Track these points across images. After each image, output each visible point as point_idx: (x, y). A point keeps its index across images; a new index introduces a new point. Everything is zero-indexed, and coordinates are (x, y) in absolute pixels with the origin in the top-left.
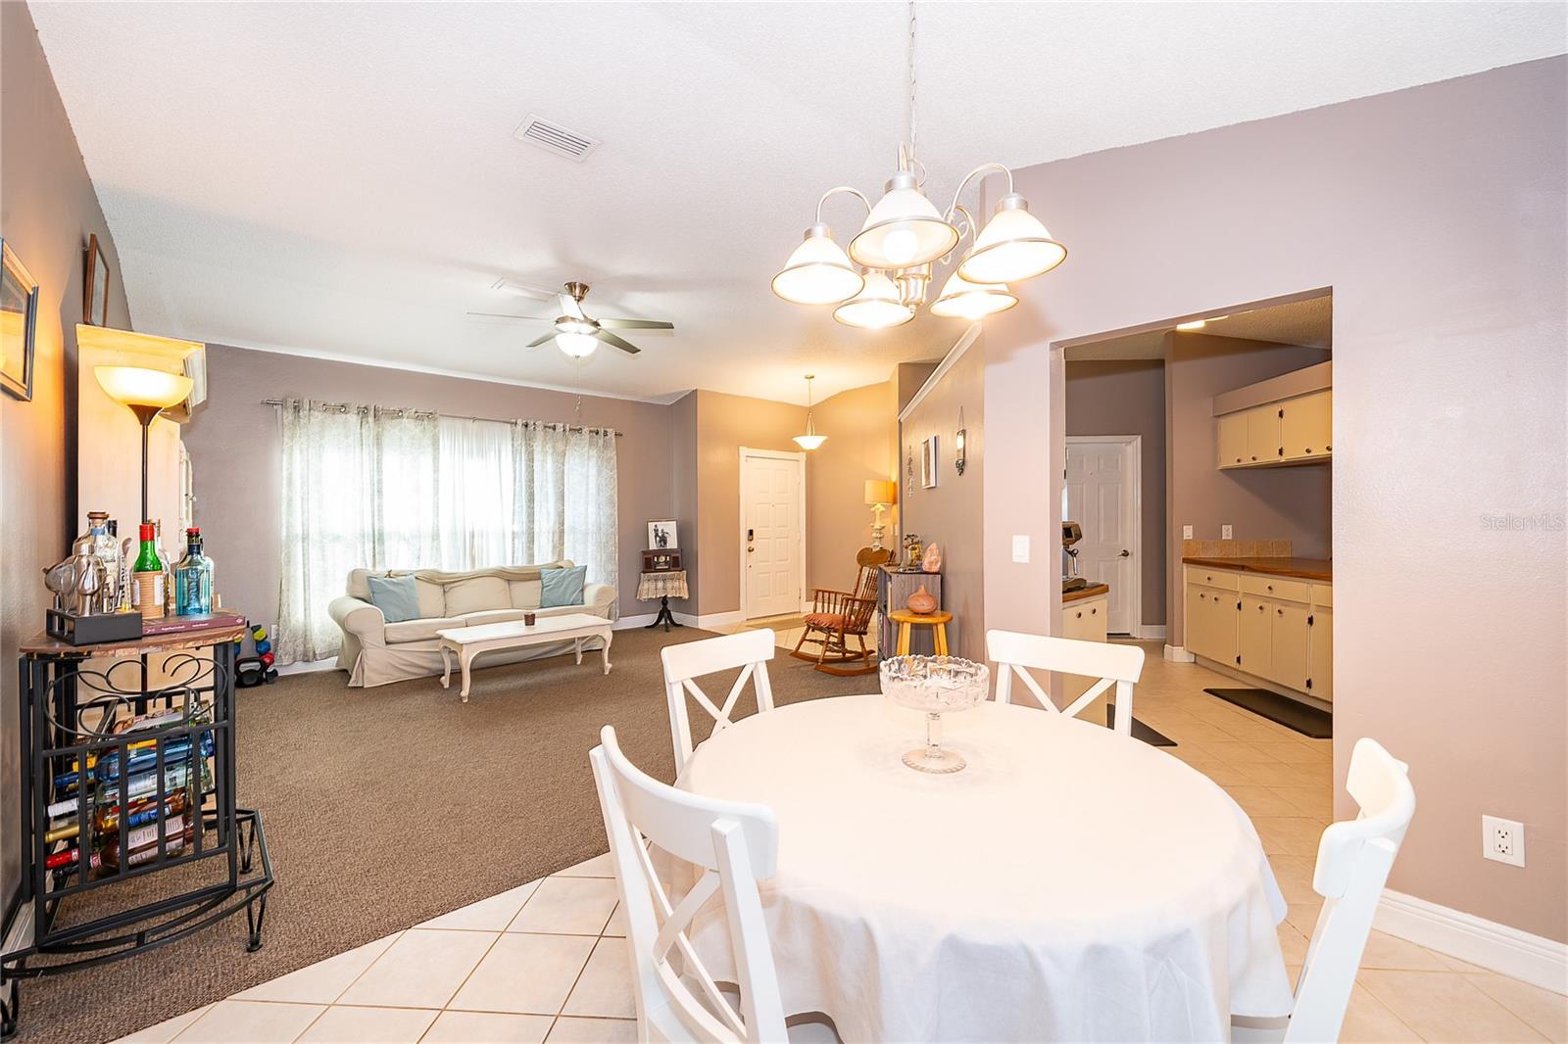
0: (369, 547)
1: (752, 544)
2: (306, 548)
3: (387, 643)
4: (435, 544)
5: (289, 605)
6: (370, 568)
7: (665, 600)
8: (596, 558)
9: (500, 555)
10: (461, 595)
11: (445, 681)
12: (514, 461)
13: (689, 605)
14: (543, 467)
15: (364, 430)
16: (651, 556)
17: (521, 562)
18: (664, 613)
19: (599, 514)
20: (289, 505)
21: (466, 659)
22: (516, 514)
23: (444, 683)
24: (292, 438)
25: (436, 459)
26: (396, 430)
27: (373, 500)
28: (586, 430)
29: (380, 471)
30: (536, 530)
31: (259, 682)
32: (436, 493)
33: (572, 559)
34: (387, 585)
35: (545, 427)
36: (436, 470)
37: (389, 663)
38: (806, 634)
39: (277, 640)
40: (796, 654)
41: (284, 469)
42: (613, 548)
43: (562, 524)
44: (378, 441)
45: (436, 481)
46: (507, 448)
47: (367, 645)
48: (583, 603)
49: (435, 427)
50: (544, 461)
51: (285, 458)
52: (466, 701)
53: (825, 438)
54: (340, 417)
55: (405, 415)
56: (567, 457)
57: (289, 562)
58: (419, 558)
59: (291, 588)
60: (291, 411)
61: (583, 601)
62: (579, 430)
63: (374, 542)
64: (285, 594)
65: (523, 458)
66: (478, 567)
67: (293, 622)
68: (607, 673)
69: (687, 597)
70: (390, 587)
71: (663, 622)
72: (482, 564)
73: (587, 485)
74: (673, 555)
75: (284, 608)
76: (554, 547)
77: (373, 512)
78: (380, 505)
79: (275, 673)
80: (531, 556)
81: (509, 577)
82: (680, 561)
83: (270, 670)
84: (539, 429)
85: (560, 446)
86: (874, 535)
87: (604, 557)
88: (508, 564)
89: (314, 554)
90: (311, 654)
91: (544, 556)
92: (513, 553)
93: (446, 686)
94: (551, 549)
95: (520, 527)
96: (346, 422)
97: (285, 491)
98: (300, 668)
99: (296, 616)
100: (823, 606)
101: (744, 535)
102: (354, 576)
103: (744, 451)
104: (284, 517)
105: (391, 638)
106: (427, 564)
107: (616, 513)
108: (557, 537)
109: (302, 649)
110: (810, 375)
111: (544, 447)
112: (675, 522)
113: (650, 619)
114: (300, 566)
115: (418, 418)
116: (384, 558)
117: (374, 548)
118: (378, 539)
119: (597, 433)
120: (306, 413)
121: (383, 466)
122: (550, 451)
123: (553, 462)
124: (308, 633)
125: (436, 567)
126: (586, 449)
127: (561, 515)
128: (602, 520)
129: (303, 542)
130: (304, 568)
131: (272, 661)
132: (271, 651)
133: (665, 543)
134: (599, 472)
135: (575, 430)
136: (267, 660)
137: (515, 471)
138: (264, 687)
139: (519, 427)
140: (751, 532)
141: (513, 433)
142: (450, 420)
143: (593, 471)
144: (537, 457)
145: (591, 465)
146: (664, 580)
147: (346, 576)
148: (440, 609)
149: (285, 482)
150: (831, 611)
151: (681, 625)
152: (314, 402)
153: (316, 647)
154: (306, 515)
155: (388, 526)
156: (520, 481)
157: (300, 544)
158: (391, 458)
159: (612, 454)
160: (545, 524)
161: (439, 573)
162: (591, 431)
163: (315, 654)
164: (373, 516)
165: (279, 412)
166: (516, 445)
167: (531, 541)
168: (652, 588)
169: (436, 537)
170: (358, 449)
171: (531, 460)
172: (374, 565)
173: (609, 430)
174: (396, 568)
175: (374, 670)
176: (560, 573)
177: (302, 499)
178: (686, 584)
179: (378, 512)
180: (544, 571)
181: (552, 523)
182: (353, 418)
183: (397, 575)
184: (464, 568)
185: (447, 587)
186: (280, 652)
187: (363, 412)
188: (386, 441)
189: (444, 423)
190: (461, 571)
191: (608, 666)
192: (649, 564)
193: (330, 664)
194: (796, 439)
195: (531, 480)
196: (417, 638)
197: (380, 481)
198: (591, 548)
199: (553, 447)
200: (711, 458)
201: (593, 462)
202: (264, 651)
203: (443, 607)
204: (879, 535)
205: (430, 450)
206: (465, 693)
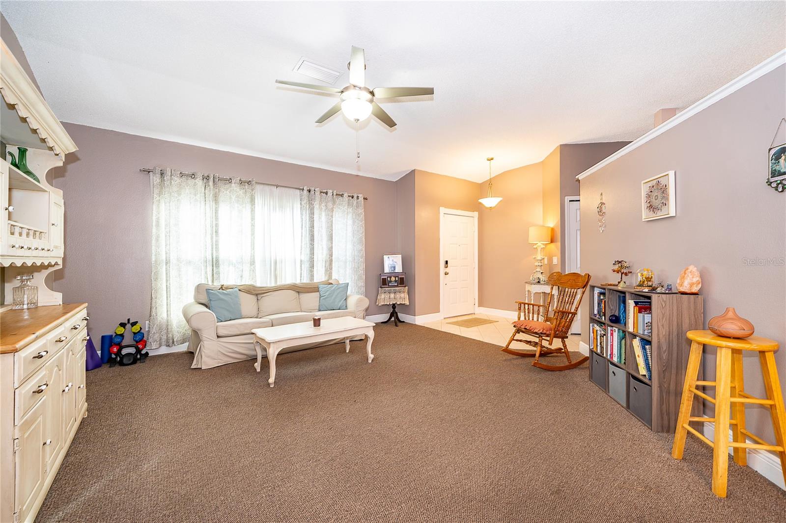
0: (209, 269)
1: (447, 270)
2: (168, 268)
3: (218, 337)
4: (252, 267)
5: (156, 308)
6: (210, 283)
7: (394, 306)
8: (352, 278)
9: (292, 276)
10: (268, 301)
11: (258, 366)
12: (302, 214)
13: (409, 309)
14: (320, 218)
15: (206, 191)
16: (386, 277)
17: (306, 280)
18: (394, 314)
19: (354, 249)
20: (157, 240)
21: (273, 353)
22: (303, 249)
23: (256, 368)
24: (160, 194)
25: (253, 210)
26: (228, 192)
27: (212, 238)
28: (346, 195)
29: (217, 219)
30: (315, 259)
31: (135, 362)
32: (253, 234)
33: (337, 278)
34: (219, 294)
35: (321, 192)
36: (253, 219)
37: (220, 351)
38: (514, 336)
39: (149, 331)
40: (507, 350)
41: (154, 215)
42: (362, 272)
43: (331, 255)
44: (216, 199)
45: (253, 225)
46: (297, 206)
47: (204, 339)
48: (346, 308)
49: (252, 190)
50: (320, 214)
51: (154, 207)
52: (272, 386)
53: (499, 199)
54: (191, 181)
55: (233, 181)
56: (334, 213)
57: (157, 279)
58: (242, 277)
59: (158, 296)
60: (159, 176)
61: (346, 306)
62: (342, 195)
63: (213, 266)
64: (154, 301)
65: (307, 213)
66: (279, 283)
67: (159, 319)
68: (370, 361)
69: (408, 304)
70: (222, 297)
71: (393, 319)
72: (282, 281)
73: (347, 230)
74: (399, 277)
75: (154, 310)
76: (326, 270)
77: (212, 246)
78: (217, 241)
79: (147, 354)
80: (312, 276)
81: (299, 290)
82: (403, 281)
83: (143, 352)
84: (318, 193)
85: (330, 205)
86: (537, 264)
87: (356, 278)
88: (298, 282)
89: (173, 273)
90: (171, 341)
91: (320, 276)
92: (301, 274)
93: (258, 370)
94: (324, 272)
95: (305, 257)
96: (195, 184)
97: (154, 230)
98: (164, 350)
99: (161, 314)
100: (525, 315)
101: (442, 264)
102: (199, 288)
103: (443, 210)
104: (153, 248)
105: (220, 333)
106: (247, 281)
107: (364, 249)
108: (328, 264)
109: (165, 337)
110: (490, 158)
111: (320, 205)
112: (400, 256)
113: (384, 317)
114: (164, 280)
115: (241, 182)
116: (219, 276)
117: (213, 270)
118: (216, 263)
119: (353, 197)
120: (169, 177)
121: (219, 215)
122: (324, 208)
123: (326, 215)
124: (169, 327)
125: (252, 283)
126: (346, 207)
127: (330, 249)
128: (356, 253)
129: (166, 265)
130: (167, 282)
131: (145, 346)
132: (145, 339)
133: (395, 269)
134: (354, 222)
135: (339, 195)
136: (140, 346)
137: (302, 221)
138: (139, 365)
139: (305, 192)
140: (447, 262)
141: (301, 196)
142: (262, 186)
143: (350, 222)
144: (316, 211)
145: (348, 218)
146: (395, 293)
147: (194, 288)
148: (255, 313)
149: (154, 224)
150: (531, 319)
151: (404, 322)
152: (174, 170)
153: (175, 336)
154: (168, 247)
155: (222, 256)
156: (305, 227)
157: (164, 266)
158: (224, 209)
159: (361, 211)
160: (320, 255)
161: (254, 286)
162: (349, 196)
163: (173, 342)
164: (212, 248)
165: (151, 177)
166: (303, 203)
167: (312, 266)
168: (386, 298)
169: (253, 263)
170: (203, 203)
171: (312, 214)
172: (213, 281)
173: (360, 196)
174: (226, 283)
175: (208, 357)
176: (332, 287)
177: (166, 236)
178: (407, 295)
179: (215, 246)
180: (321, 286)
181: (325, 255)
182: (199, 182)
183: (227, 288)
184: (271, 284)
185: (259, 297)
186: (150, 340)
187: (206, 178)
188: (221, 198)
189: (259, 188)
190: (269, 285)
191: (371, 356)
192: (385, 282)
193: (183, 348)
194: (480, 201)
195: (312, 227)
196: (239, 333)
197: (217, 225)
198: (349, 271)
199: (326, 206)
200: (422, 215)
201: (350, 216)
202: (140, 339)
203: (257, 310)
204: (540, 264)
205: (249, 206)
206: (272, 380)
